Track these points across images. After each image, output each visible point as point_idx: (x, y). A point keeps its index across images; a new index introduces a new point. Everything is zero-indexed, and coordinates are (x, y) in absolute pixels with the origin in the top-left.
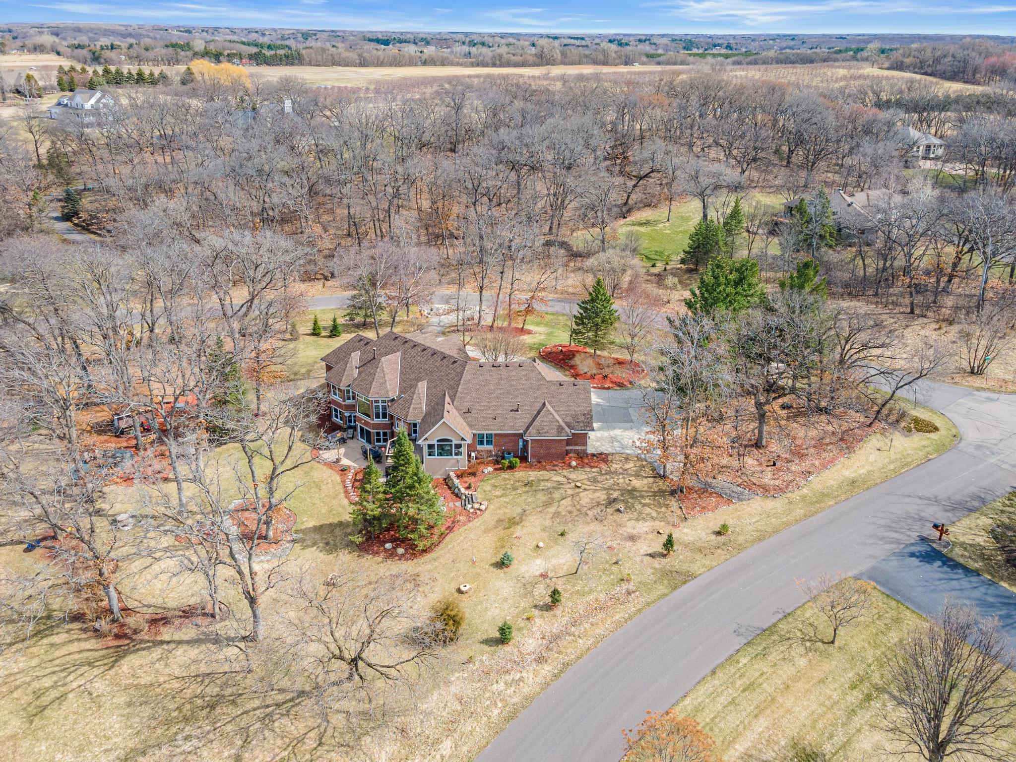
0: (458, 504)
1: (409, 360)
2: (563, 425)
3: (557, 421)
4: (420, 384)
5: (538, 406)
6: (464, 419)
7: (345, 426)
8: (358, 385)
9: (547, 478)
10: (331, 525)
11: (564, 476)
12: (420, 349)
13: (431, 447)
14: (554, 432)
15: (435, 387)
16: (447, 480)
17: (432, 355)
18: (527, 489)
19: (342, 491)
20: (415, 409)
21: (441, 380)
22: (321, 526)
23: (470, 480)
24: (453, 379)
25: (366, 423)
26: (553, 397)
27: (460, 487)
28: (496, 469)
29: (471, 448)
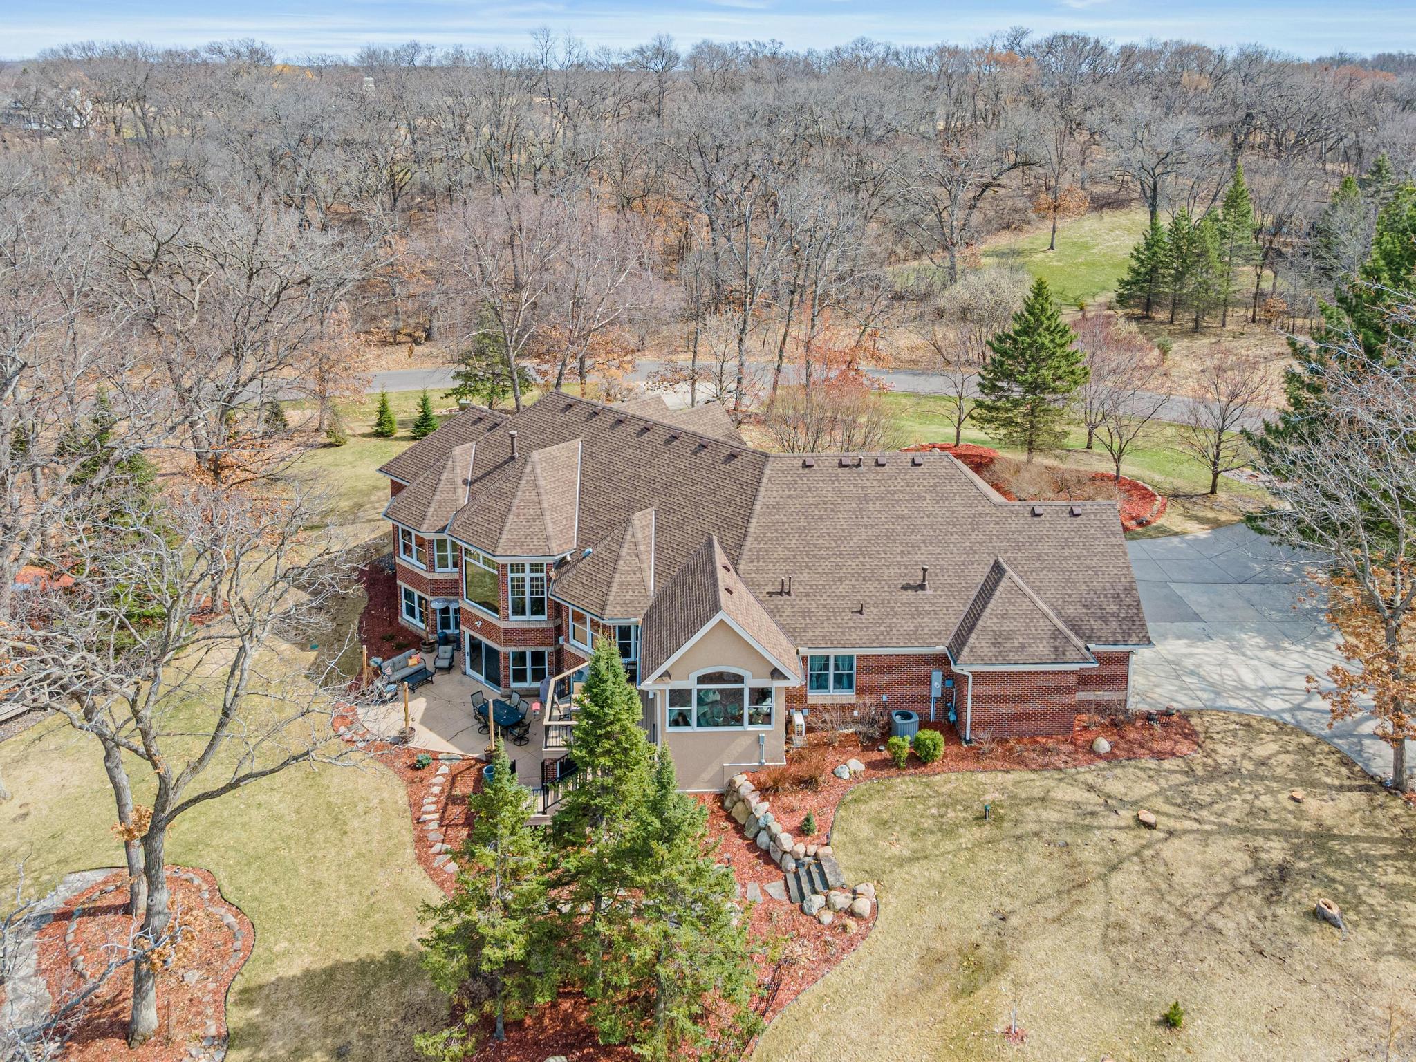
0: (776, 889)
1: (603, 456)
2: (1061, 625)
3: (1045, 616)
4: (637, 516)
5: (979, 575)
6: (773, 612)
7: (432, 638)
8: (468, 524)
9: (1037, 793)
10: (362, 968)
11: (1091, 788)
12: (632, 430)
13: (679, 697)
14: (1044, 649)
15: (680, 526)
16: (726, 798)
17: (667, 442)
18: (986, 831)
19: (408, 838)
20: (624, 586)
21: (697, 505)
22: (331, 974)
23: (805, 803)
24: (730, 501)
25: (488, 628)
26: (1019, 547)
27: (776, 828)
28: (872, 765)
29: (795, 699)
